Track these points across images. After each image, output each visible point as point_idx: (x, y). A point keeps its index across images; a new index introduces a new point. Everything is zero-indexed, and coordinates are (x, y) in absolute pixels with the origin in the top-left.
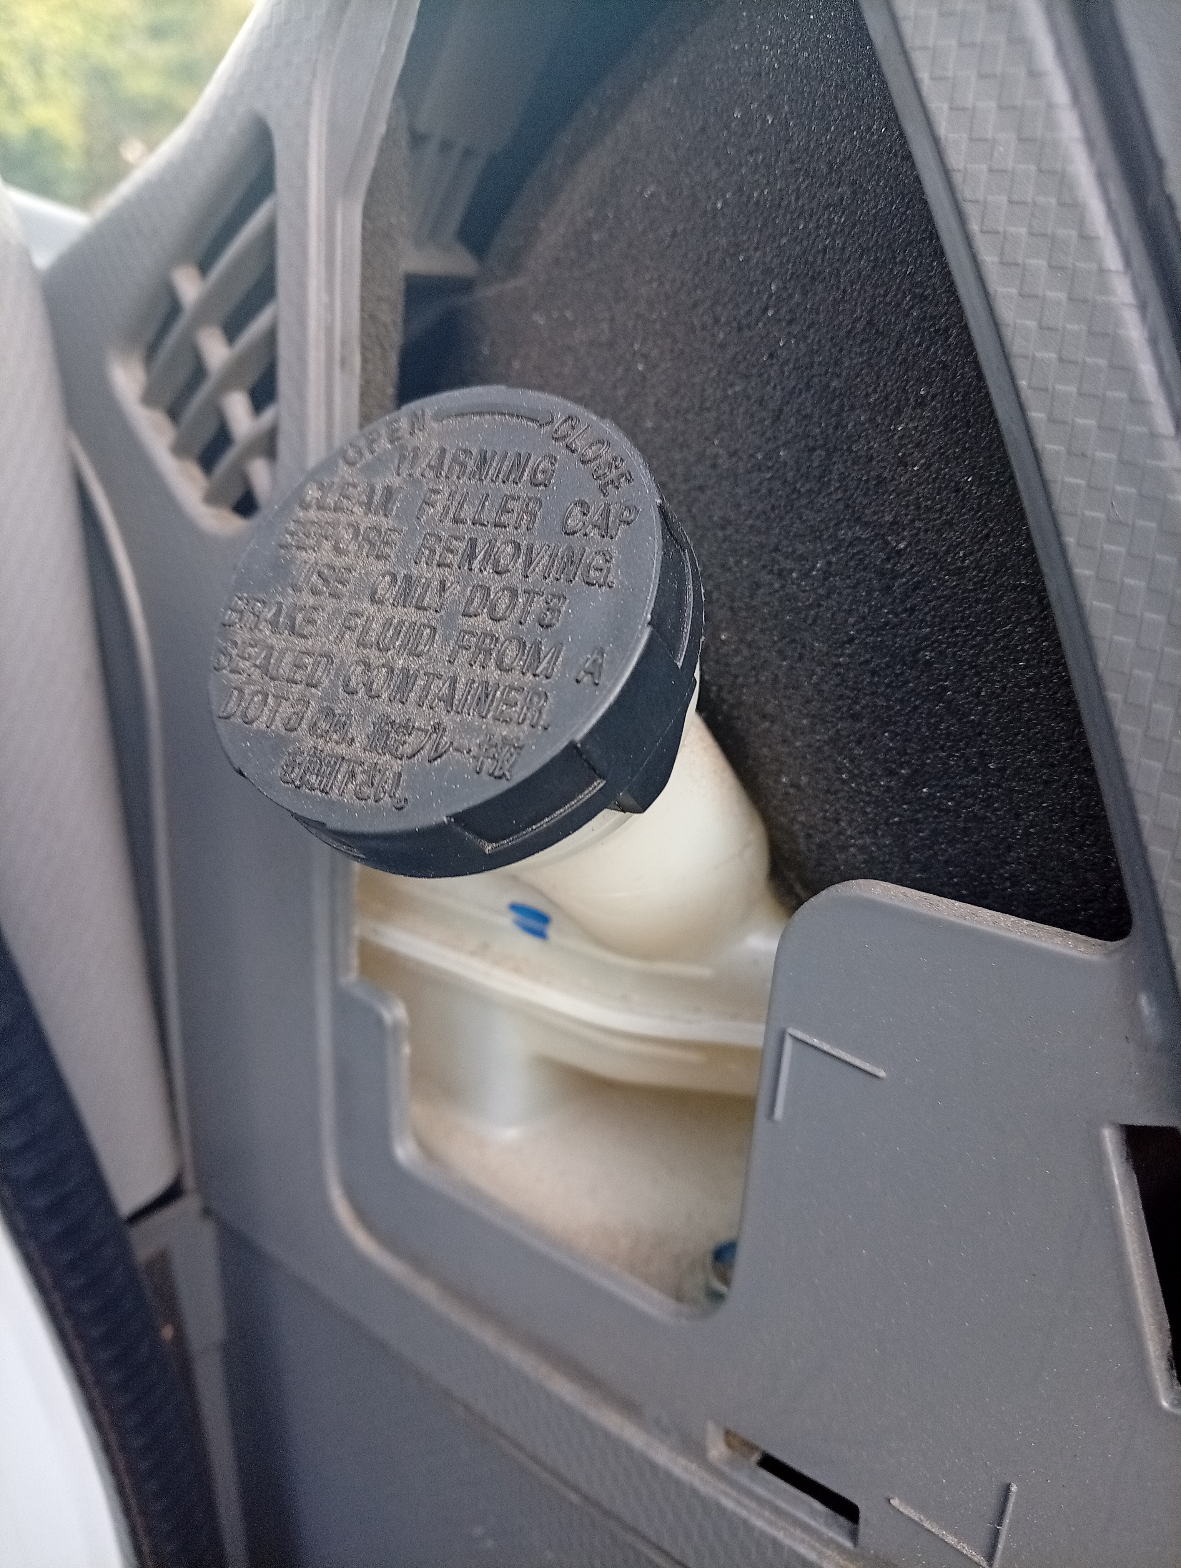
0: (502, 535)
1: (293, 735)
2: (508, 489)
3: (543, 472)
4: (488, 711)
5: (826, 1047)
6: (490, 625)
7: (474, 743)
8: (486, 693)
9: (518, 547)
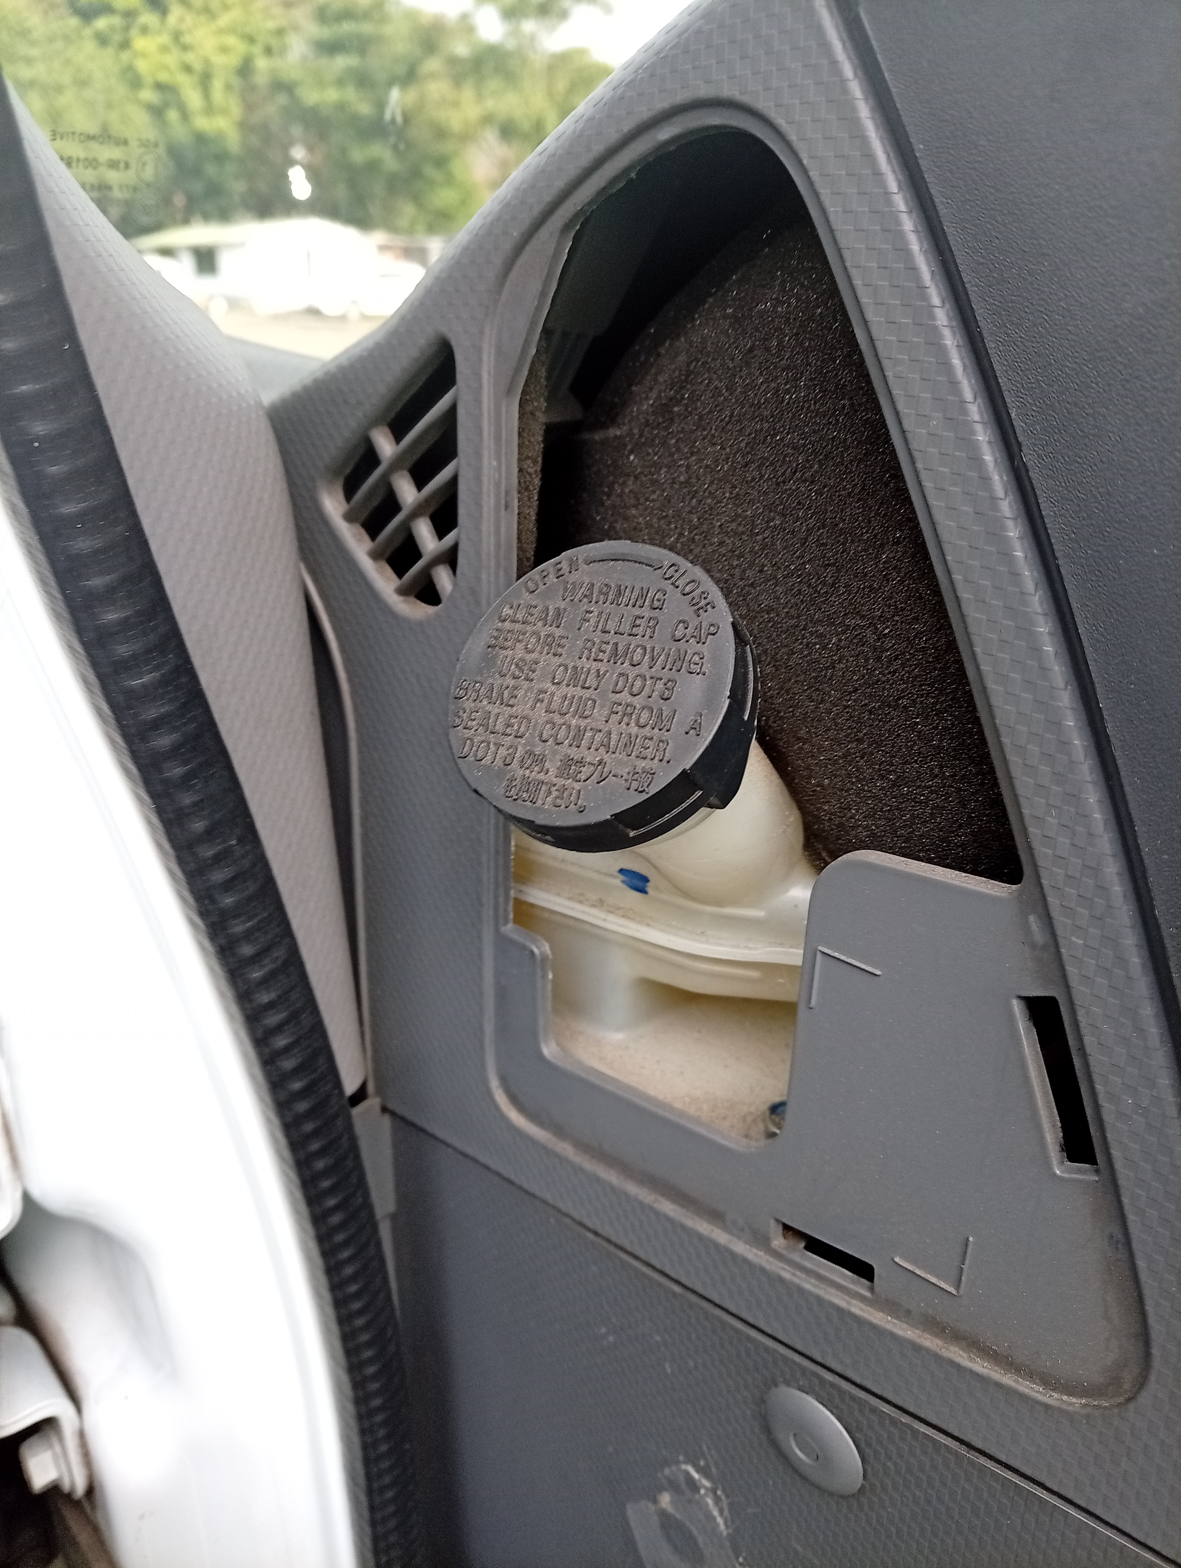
0: (634, 641)
1: (509, 767)
2: (637, 612)
3: (658, 600)
4: (632, 752)
5: (843, 958)
6: (630, 699)
7: (624, 771)
8: (630, 742)
9: (645, 649)
